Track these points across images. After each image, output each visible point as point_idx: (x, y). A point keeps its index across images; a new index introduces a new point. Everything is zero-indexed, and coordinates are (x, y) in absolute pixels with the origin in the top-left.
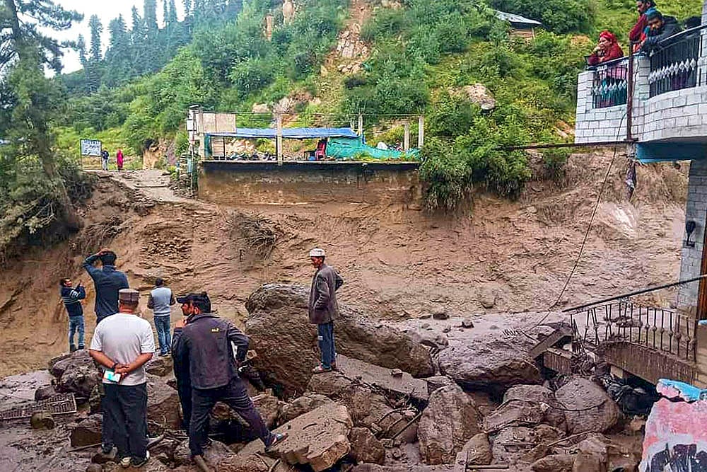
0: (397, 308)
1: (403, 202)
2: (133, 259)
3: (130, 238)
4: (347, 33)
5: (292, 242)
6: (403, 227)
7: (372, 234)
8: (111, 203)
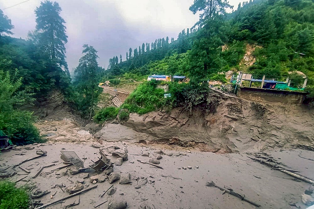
0: (304, 135)
1: (295, 103)
2: (226, 112)
3: (223, 106)
4: (246, 54)
5: (269, 112)
6: (297, 111)
7: (289, 112)
8: (214, 96)
